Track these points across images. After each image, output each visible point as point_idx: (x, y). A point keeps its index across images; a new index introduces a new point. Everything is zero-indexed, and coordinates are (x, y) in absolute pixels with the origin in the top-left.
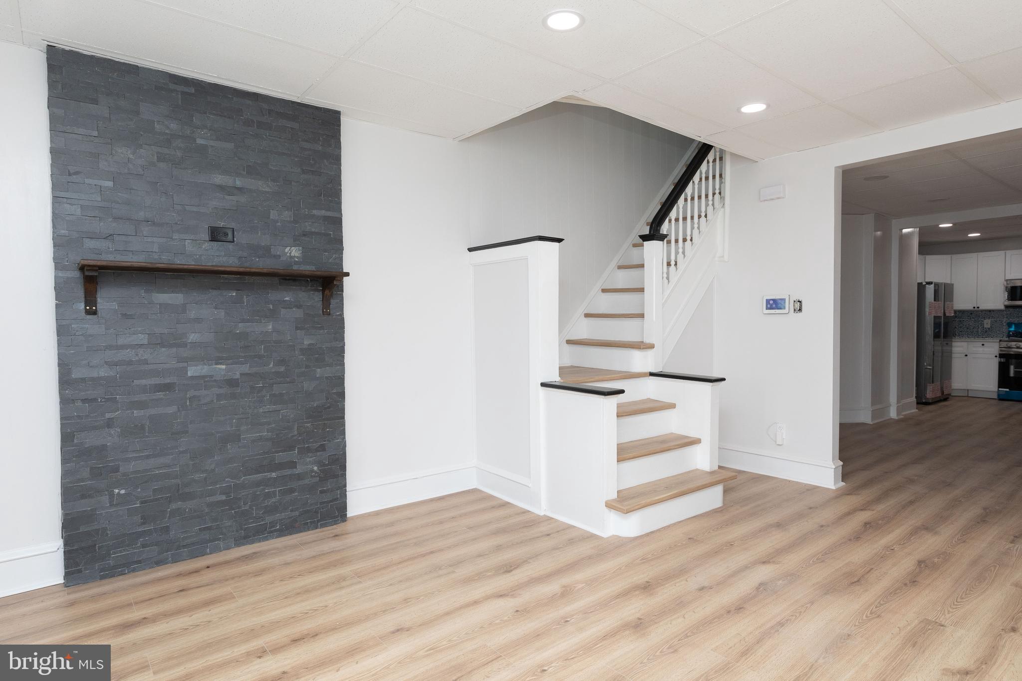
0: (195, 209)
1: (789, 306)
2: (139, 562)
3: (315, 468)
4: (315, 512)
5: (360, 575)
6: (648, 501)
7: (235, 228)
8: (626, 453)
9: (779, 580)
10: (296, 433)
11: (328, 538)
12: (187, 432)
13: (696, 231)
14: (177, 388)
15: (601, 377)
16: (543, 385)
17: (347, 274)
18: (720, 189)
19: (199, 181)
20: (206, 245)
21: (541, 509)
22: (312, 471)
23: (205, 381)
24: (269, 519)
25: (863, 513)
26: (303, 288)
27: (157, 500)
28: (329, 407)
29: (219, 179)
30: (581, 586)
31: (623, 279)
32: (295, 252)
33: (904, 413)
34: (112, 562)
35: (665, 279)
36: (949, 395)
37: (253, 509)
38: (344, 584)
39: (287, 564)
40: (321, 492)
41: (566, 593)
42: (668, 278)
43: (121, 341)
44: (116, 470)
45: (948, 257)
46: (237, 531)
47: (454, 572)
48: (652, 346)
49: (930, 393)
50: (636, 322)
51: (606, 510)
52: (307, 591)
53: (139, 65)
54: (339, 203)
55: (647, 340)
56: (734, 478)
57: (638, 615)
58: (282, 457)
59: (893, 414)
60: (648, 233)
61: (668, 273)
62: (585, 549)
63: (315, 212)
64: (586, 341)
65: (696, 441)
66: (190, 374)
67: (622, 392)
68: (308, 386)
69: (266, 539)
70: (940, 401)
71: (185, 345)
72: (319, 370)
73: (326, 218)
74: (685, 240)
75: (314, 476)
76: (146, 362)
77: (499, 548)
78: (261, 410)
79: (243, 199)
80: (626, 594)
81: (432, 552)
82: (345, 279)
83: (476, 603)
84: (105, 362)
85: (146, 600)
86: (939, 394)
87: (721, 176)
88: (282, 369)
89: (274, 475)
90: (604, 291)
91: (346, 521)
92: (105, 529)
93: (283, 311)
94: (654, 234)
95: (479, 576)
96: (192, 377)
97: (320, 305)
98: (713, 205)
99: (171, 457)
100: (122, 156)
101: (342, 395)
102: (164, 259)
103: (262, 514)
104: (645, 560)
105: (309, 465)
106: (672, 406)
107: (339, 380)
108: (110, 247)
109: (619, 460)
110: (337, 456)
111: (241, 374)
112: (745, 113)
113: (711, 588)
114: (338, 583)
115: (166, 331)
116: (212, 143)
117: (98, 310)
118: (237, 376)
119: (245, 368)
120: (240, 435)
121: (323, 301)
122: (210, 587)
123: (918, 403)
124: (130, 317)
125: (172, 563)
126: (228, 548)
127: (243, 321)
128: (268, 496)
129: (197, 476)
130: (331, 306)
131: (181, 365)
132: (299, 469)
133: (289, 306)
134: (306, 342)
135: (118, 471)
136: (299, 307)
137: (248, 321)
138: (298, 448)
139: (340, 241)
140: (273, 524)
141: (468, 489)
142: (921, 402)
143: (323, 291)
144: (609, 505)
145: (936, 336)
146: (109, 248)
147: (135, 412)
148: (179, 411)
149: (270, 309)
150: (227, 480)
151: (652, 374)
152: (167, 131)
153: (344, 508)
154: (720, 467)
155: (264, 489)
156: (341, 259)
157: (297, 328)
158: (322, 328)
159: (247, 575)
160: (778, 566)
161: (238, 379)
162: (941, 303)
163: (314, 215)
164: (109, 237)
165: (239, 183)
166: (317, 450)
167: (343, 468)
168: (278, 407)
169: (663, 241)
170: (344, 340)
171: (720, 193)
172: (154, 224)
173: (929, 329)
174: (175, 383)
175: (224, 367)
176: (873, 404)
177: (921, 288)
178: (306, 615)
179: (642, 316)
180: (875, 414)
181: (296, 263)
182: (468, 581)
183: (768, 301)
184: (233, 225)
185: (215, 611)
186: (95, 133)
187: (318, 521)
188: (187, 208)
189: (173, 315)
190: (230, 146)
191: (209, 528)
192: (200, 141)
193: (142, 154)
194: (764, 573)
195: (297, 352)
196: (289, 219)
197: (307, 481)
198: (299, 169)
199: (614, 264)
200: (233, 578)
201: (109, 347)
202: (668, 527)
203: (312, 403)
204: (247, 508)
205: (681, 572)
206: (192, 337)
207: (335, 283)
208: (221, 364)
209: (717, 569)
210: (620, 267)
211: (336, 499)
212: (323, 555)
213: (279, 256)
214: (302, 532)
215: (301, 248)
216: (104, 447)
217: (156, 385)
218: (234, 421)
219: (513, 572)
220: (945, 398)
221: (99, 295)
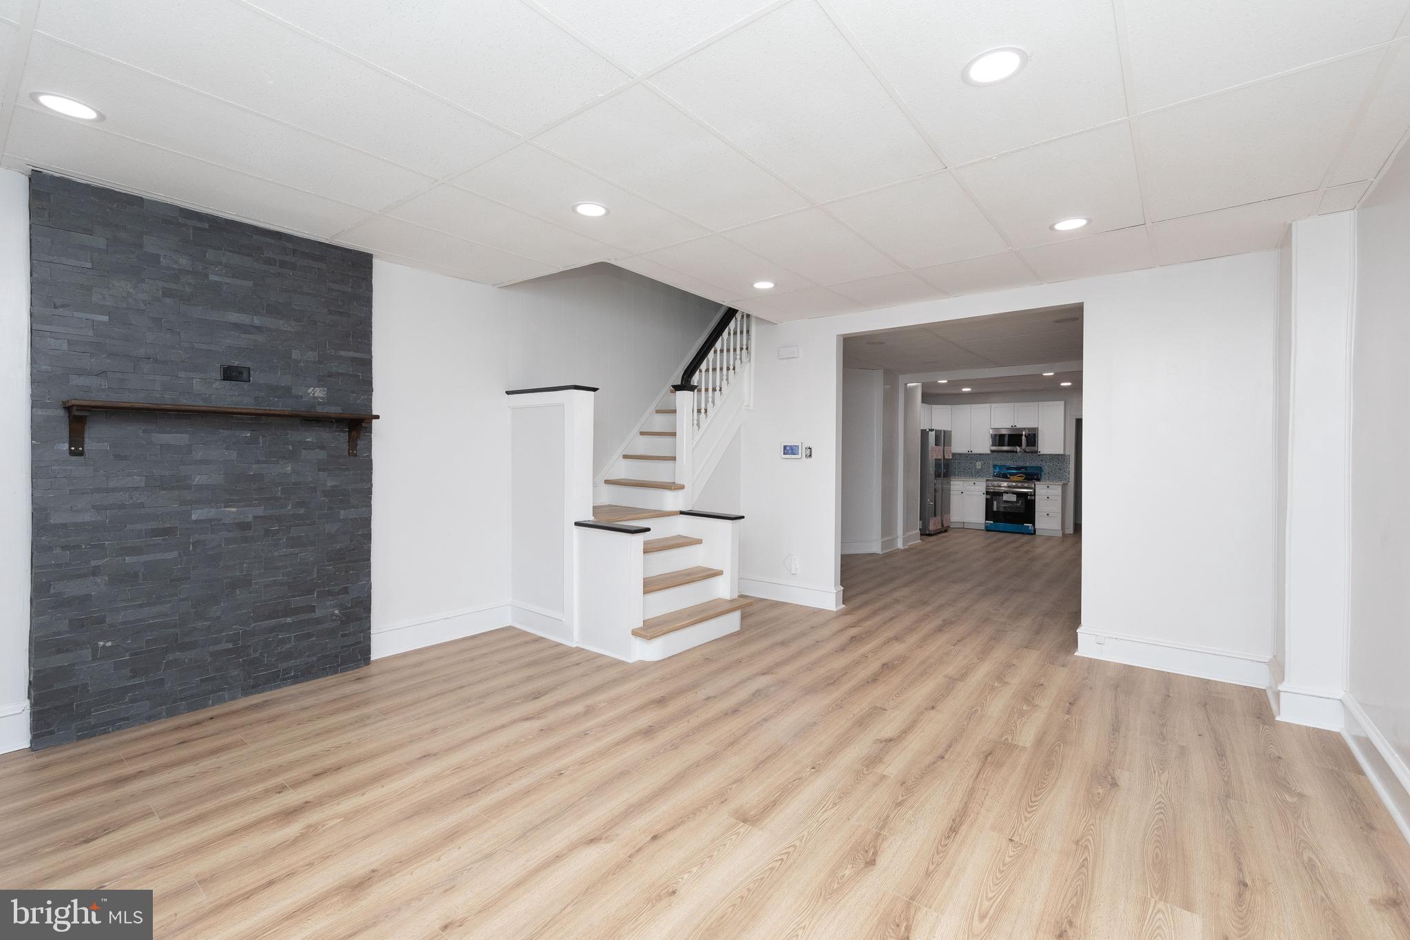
0: (205, 347)
1: (802, 451)
2: (128, 719)
3: (337, 612)
4: (335, 657)
5: (385, 713)
6: (671, 627)
7: (251, 367)
8: (651, 586)
9: (772, 686)
10: (315, 576)
11: (351, 681)
12: (189, 578)
13: (724, 382)
14: (178, 533)
15: (634, 516)
16: (577, 524)
17: (377, 417)
18: (747, 345)
19: (211, 319)
20: (217, 385)
21: (574, 642)
22: (333, 614)
23: (212, 525)
24: (283, 666)
25: (853, 629)
26: (327, 429)
27: (150, 651)
28: (353, 549)
29: (233, 317)
30: (603, 705)
31: (660, 422)
32: (319, 393)
33: (909, 544)
34: (93, 721)
35: (695, 425)
36: (949, 527)
37: (264, 657)
38: (369, 721)
39: (304, 709)
40: (343, 636)
41: (589, 712)
42: (698, 425)
43: (112, 484)
44: (102, 620)
45: (949, 407)
46: (244, 680)
47: (483, 703)
48: (682, 487)
49: (933, 526)
50: (669, 464)
51: (633, 638)
52: (328, 731)
53: (144, 197)
54: (370, 345)
55: (678, 482)
56: (750, 604)
57: (650, 724)
58: (298, 601)
59: (900, 545)
60: (680, 383)
61: (698, 421)
62: (612, 673)
63: (342, 353)
64: (623, 481)
65: (719, 573)
66: (194, 517)
67: (648, 530)
68: (330, 528)
69: (278, 687)
70: (941, 532)
71: (189, 487)
72: (342, 512)
73: (353, 359)
74: (714, 390)
75: (336, 620)
76: (142, 505)
77: (529, 679)
78: (276, 554)
79: (261, 338)
80: (642, 708)
81: (462, 687)
82: (374, 421)
83: (503, 726)
84: (93, 506)
85: (139, 756)
86: (939, 527)
87: (748, 332)
88: (302, 511)
89: (289, 620)
90: (642, 433)
91: (369, 664)
92: (85, 686)
93: (304, 452)
94: (685, 384)
95: (509, 704)
96: (197, 522)
97: (346, 446)
98: (741, 359)
99: (169, 605)
100: (121, 289)
101: (368, 537)
102: (168, 399)
103: (275, 661)
104: (663, 679)
105: (330, 609)
106: (699, 542)
107: (366, 522)
108: (103, 384)
109: (645, 593)
110: (361, 599)
111: (255, 518)
112: (759, 289)
113: (715, 697)
114: (362, 721)
115: (167, 473)
116: (227, 280)
117: (85, 451)
118: (250, 519)
119: (260, 511)
120: (251, 580)
121: (349, 442)
122: (216, 736)
123: (921, 535)
124: (125, 458)
125: (167, 718)
126: (233, 698)
127: (258, 462)
128: (282, 642)
129: (199, 624)
130: (358, 447)
131: (184, 508)
132: (319, 613)
133: (310, 447)
134: (330, 484)
135: (104, 622)
136: (322, 448)
137: (264, 462)
138: (318, 592)
139: (369, 382)
140: (286, 671)
141: (502, 627)
142: (925, 533)
143: (350, 432)
144: (635, 633)
145: (937, 475)
146: (101, 386)
147: (127, 558)
148: (180, 556)
149: (290, 450)
150: (234, 627)
151: (682, 513)
152: (175, 266)
153: (368, 651)
154: (741, 596)
155: (277, 635)
156: (370, 401)
157: (319, 470)
158: (348, 469)
159: (260, 722)
160: (773, 676)
161: (251, 522)
162: (941, 448)
163: (341, 356)
164: (102, 374)
165: (257, 321)
166: (339, 593)
167: (368, 610)
168: (296, 550)
169: (693, 391)
170: (371, 481)
171: (747, 349)
172: (156, 361)
173: (931, 470)
174: (177, 527)
175: (234, 510)
176: (882, 536)
177: (924, 433)
178: (327, 752)
179: (674, 459)
180: (884, 545)
181: (320, 404)
182: (497, 709)
183: (785, 447)
184: (248, 364)
185: (224, 758)
186: (89, 265)
187: (338, 666)
188: (196, 346)
189: (176, 456)
190: (249, 284)
191: (213, 678)
192: (213, 278)
193: (145, 289)
194: (763, 681)
195: (318, 494)
196: (312, 360)
197: (326, 625)
198: (326, 310)
199: (652, 408)
200: (242, 727)
201: (98, 490)
202: (689, 650)
203: (335, 546)
204: (257, 655)
205: (694, 687)
206: (198, 479)
207: (363, 425)
208: (230, 506)
209: (725, 682)
210: (657, 412)
211: (359, 643)
212: (345, 697)
213: (301, 397)
214: (320, 678)
215: (325, 389)
216: (88, 597)
217: (153, 530)
218: (245, 565)
219: (541, 699)
220: (945, 530)
221: (86, 435)
